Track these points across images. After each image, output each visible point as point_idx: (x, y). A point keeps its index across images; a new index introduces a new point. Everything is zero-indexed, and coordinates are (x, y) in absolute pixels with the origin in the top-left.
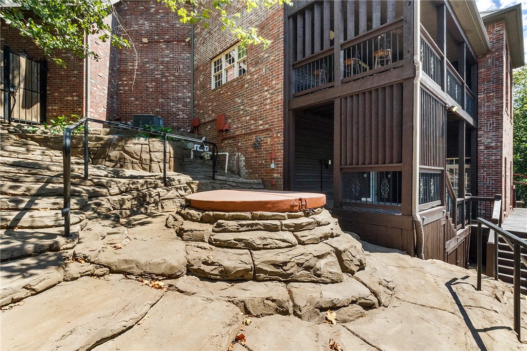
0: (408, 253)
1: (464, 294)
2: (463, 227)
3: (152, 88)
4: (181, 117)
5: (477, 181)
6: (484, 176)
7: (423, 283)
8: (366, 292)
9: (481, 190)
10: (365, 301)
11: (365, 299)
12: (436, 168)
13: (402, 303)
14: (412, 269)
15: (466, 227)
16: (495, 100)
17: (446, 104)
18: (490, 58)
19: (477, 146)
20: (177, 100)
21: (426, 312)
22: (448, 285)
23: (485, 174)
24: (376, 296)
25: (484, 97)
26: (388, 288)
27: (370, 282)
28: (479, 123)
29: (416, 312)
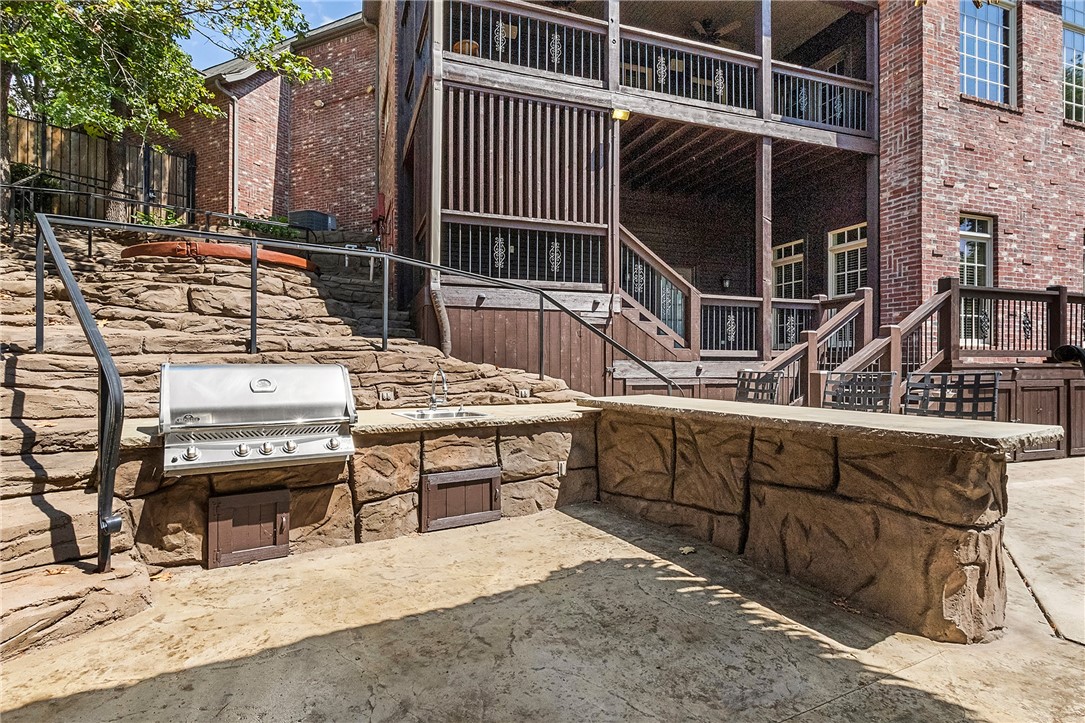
3: (329, 172)
4: (364, 210)
6: (890, 257)
9: (886, 291)
16: (909, 81)
17: (610, 109)
19: (879, 192)
20: (359, 185)
23: (893, 254)
25: (890, 81)
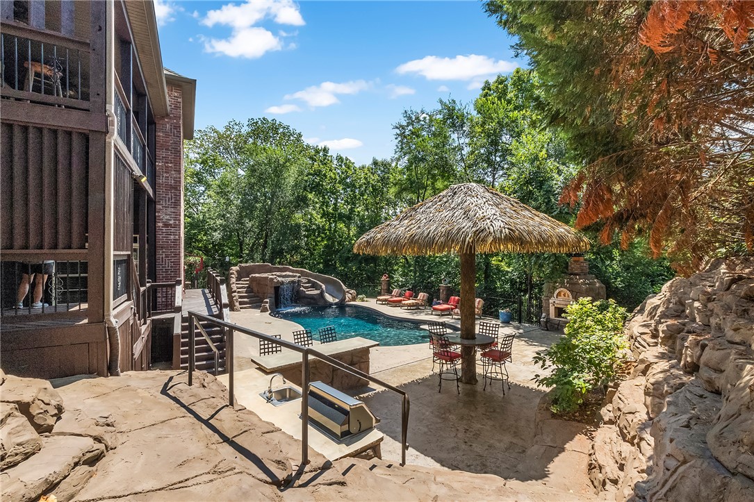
0: (100, 374)
1: (183, 395)
2: (145, 323)
5: (155, 264)
6: (162, 258)
7: (140, 401)
8: (89, 443)
9: (160, 274)
10: (91, 454)
11: (90, 452)
12: (122, 253)
13: (129, 434)
14: (117, 392)
15: (148, 322)
16: (173, 172)
17: (133, 171)
18: (168, 122)
19: (155, 222)
21: (160, 429)
22: (164, 391)
23: (164, 256)
24: (100, 441)
25: (162, 166)
26: (108, 425)
27: (84, 429)
28: (157, 195)
29: (150, 435)
